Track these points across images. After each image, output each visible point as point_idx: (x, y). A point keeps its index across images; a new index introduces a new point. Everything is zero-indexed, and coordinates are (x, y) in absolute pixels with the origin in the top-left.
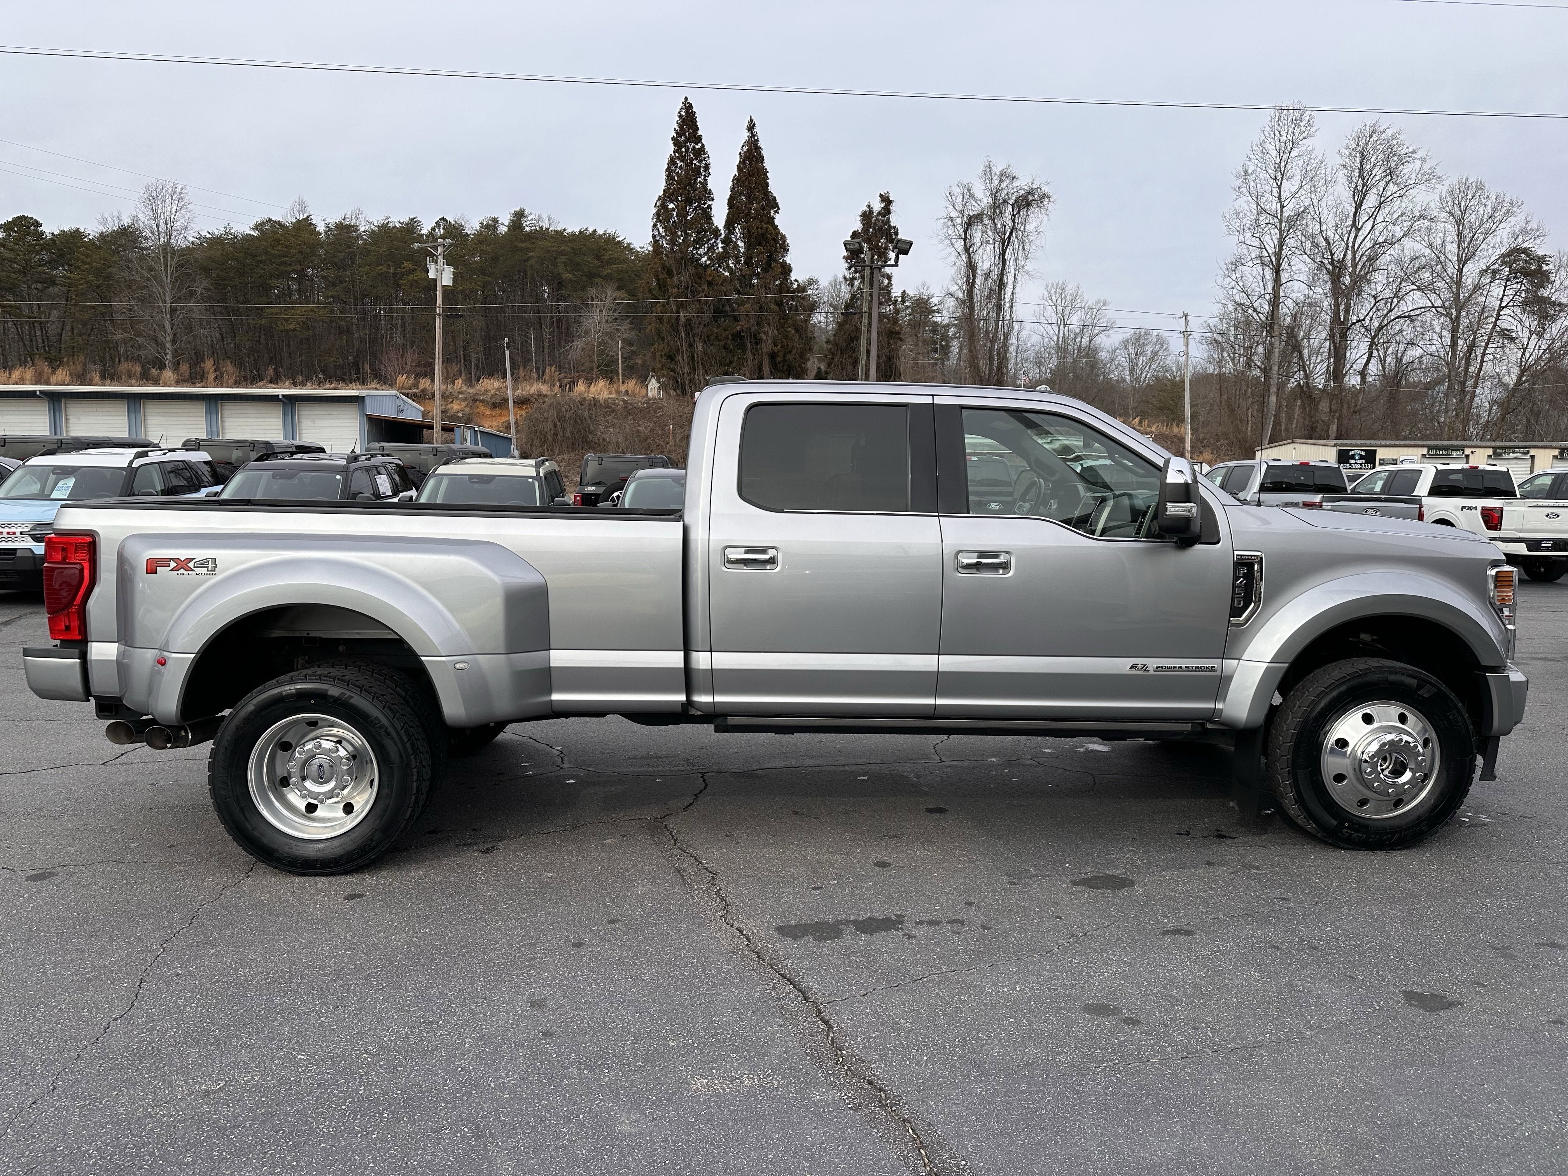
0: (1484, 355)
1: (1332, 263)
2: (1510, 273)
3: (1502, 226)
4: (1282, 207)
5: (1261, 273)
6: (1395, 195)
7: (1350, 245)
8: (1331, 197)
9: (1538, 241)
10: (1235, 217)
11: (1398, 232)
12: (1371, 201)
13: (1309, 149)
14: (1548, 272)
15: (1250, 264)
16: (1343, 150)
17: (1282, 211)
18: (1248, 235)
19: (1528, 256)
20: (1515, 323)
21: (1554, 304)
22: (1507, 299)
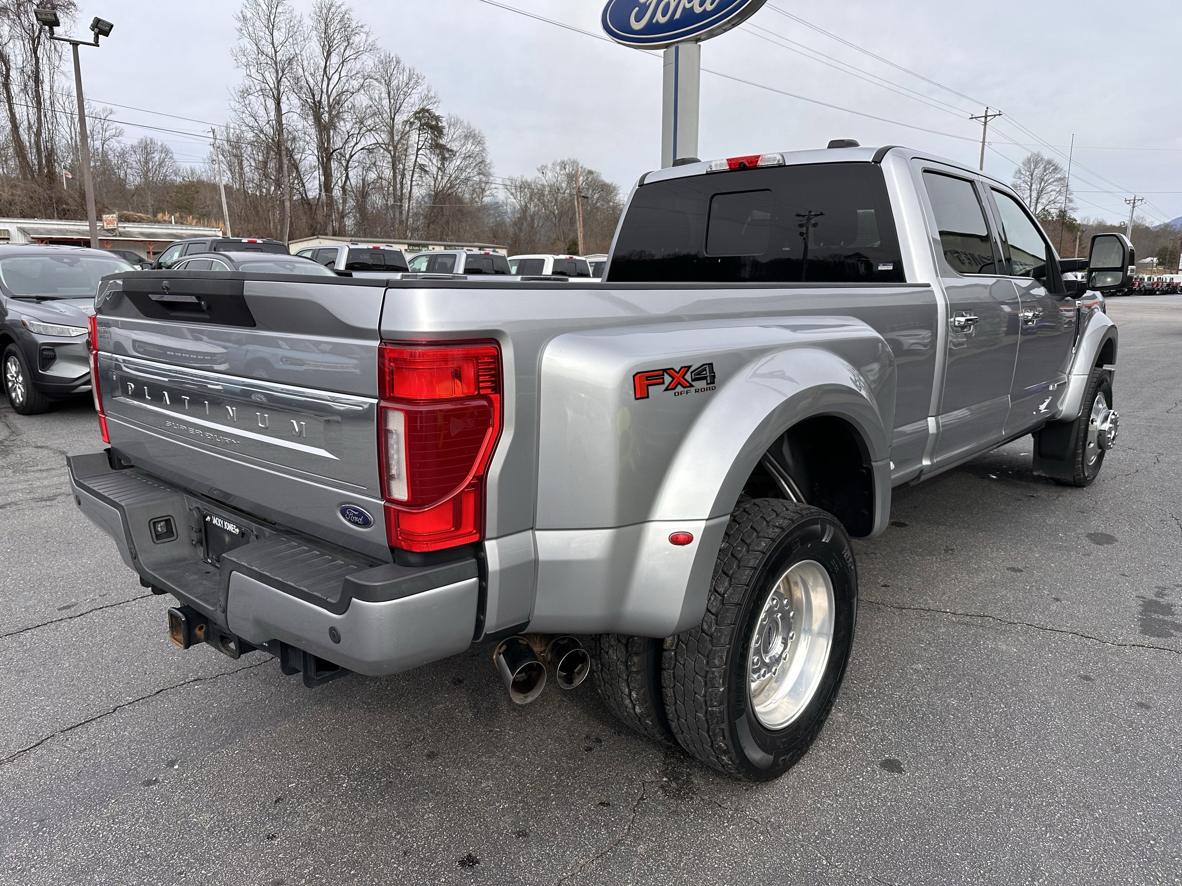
0: (412, 181)
1: (314, 103)
2: (421, 125)
3: (414, 91)
4: (276, 52)
5: (263, 103)
6: (351, 57)
7: (325, 90)
8: (308, 50)
9: (435, 105)
10: (241, 53)
11: (356, 84)
12: (335, 59)
13: (290, 8)
14: (443, 127)
15: (256, 94)
16: (312, 15)
17: (276, 55)
18: (253, 70)
19: (430, 114)
20: (428, 160)
21: (449, 150)
22: (421, 143)
